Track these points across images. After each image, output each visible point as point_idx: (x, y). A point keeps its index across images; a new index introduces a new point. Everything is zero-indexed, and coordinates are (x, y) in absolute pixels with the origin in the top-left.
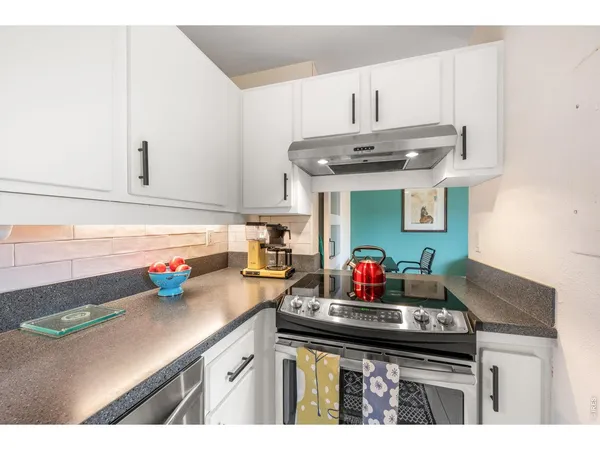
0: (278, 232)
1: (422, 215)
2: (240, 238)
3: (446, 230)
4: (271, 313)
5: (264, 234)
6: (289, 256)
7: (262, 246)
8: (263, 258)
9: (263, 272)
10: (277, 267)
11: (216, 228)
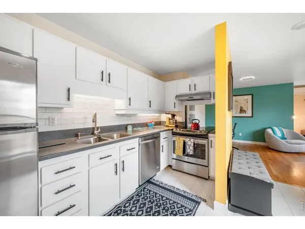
0: (173, 116)
1: (241, 110)
2: (164, 118)
3: (252, 117)
4: (171, 131)
5: (170, 116)
6: (176, 123)
7: (170, 119)
8: (170, 123)
9: (170, 125)
10: (173, 124)
11: (158, 115)
